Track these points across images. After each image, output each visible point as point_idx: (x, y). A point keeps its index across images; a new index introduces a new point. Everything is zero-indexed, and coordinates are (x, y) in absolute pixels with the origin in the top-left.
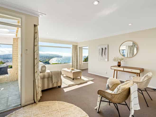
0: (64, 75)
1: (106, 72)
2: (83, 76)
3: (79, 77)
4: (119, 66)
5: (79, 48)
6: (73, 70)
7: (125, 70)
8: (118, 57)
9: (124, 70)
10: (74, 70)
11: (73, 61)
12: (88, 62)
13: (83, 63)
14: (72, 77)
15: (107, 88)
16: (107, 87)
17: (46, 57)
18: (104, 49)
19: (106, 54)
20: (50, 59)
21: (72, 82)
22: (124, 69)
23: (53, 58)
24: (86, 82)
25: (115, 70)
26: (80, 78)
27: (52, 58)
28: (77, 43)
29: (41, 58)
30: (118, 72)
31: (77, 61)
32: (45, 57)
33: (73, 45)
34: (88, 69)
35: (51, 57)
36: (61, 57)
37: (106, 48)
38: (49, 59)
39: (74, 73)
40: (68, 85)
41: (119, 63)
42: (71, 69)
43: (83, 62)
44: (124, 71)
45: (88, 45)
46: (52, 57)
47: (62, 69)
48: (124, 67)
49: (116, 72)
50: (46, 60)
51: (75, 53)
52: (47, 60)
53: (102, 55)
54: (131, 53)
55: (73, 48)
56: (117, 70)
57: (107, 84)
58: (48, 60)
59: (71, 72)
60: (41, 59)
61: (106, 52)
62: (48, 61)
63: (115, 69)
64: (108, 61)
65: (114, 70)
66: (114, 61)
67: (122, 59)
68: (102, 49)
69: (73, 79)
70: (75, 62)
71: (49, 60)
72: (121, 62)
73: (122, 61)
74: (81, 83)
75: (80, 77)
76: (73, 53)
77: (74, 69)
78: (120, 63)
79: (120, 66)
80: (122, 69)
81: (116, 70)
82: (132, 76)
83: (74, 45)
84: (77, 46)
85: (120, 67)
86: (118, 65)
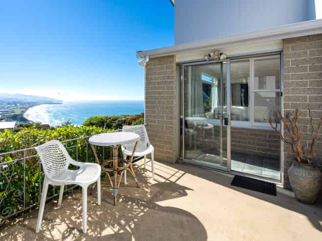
17: (15, 103)
20: (27, 109)
23: (35, 105)
27: (32, 106)
32: (9, 104)
35: (29, 103)
36: (59, 103)
38: (23, 110)
46: (32, 105)
50: (15, 110)
52: (18, 112)
58: (21, 110)
62: (22, 115)
71: (23, 112)
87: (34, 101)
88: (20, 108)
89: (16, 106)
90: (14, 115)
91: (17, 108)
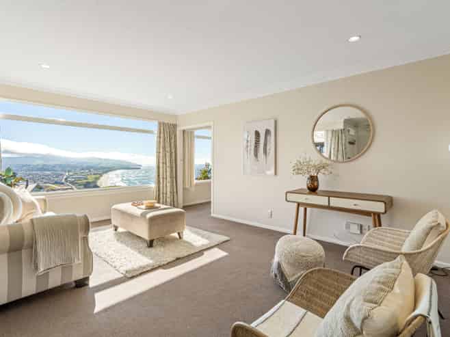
0: (120, 230)
1: (269, 211)
2: (191, 230)
3: (175, 235)
4: (313, 190)
5: (182, 132)
6: (151, 208)
7: (335, 202)
8: (310, 158)
9: (331, 205)
10: (157, 208)
11: (161, 176)
12: (212, 180)
13: (196, 185)
14: (145, 235)
15: (276, 276)
16: (277, 272)
17: (89, 168)
18: (264, 132)
19: (268, 151)
20: (101, 175)
21: (144, 254)
22: (331, 198)
24: (200, 253)
25: (299, 204)
26: (180, 238)
27: (106, 172)
28: (176, 117)
29: (69, 172)
30: (308, 209)
31: (174, 178)
32: (83, 169)
33: (160, 124)
34: (209, 203)
35: (109, 168)
36: (137, 168)
37: (268, 132)
38: (98, 176)
39: (152, 219)
40: (123, 269)
41: (313, 179)
42: (143, 207)
43: (195, 181)
44: (329, 208)
45: (212, 123)
46: (108, 170)
47: (113, 205)
48: (330, 194)
49: (302, 209)
50: (88, 177)
51: (168, 149)
52: (91, 179)
53: (256, 155)
54: (340, 152)
55: (160, 133)
56: (306, 205)
57: (276, 259)
58: (94, 176)
59: (143, 215)
60: (71, 173)
61: (268, 143)
62: (95, 182)
63: (300, 201)
64: (276, 174)
65: (296, 204)
66: (298, 173)
67: (324, 167)
68: (257, 134)
69: (151, 244)
70: (169, 179)
71: (97, 179)
72: (320, 177)
73: (324, 174)
74: (178, 259)
75: (179, 234)
76: (161, 150)
77: (157, 205)
78: (317, 180)
79: (317, 191)
80: (323, 201)
81: (303, 204)
82: (356, 222)
83: (164, 124)
84: (175, 126)
85: (317, 194)
86: (309, 188)
87: (109, 166)
88: (94, 174)
89: (90, 171)
90: (87, 183)
91: (91, 174)
